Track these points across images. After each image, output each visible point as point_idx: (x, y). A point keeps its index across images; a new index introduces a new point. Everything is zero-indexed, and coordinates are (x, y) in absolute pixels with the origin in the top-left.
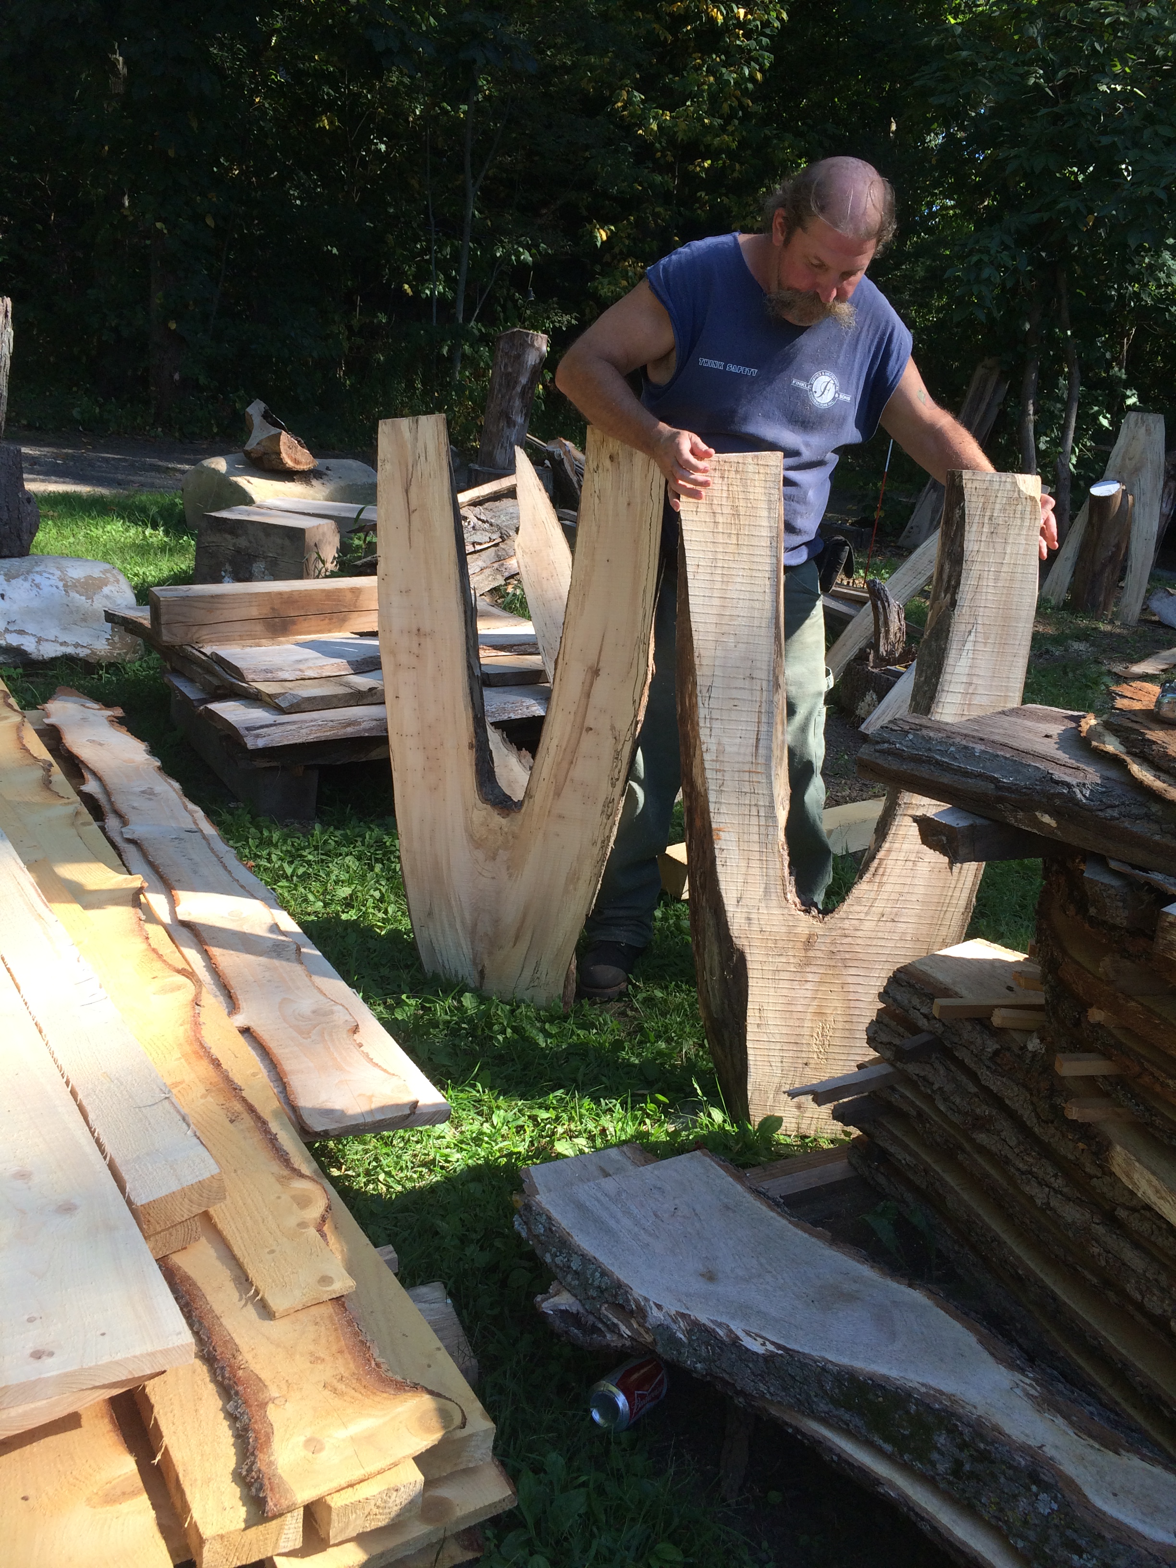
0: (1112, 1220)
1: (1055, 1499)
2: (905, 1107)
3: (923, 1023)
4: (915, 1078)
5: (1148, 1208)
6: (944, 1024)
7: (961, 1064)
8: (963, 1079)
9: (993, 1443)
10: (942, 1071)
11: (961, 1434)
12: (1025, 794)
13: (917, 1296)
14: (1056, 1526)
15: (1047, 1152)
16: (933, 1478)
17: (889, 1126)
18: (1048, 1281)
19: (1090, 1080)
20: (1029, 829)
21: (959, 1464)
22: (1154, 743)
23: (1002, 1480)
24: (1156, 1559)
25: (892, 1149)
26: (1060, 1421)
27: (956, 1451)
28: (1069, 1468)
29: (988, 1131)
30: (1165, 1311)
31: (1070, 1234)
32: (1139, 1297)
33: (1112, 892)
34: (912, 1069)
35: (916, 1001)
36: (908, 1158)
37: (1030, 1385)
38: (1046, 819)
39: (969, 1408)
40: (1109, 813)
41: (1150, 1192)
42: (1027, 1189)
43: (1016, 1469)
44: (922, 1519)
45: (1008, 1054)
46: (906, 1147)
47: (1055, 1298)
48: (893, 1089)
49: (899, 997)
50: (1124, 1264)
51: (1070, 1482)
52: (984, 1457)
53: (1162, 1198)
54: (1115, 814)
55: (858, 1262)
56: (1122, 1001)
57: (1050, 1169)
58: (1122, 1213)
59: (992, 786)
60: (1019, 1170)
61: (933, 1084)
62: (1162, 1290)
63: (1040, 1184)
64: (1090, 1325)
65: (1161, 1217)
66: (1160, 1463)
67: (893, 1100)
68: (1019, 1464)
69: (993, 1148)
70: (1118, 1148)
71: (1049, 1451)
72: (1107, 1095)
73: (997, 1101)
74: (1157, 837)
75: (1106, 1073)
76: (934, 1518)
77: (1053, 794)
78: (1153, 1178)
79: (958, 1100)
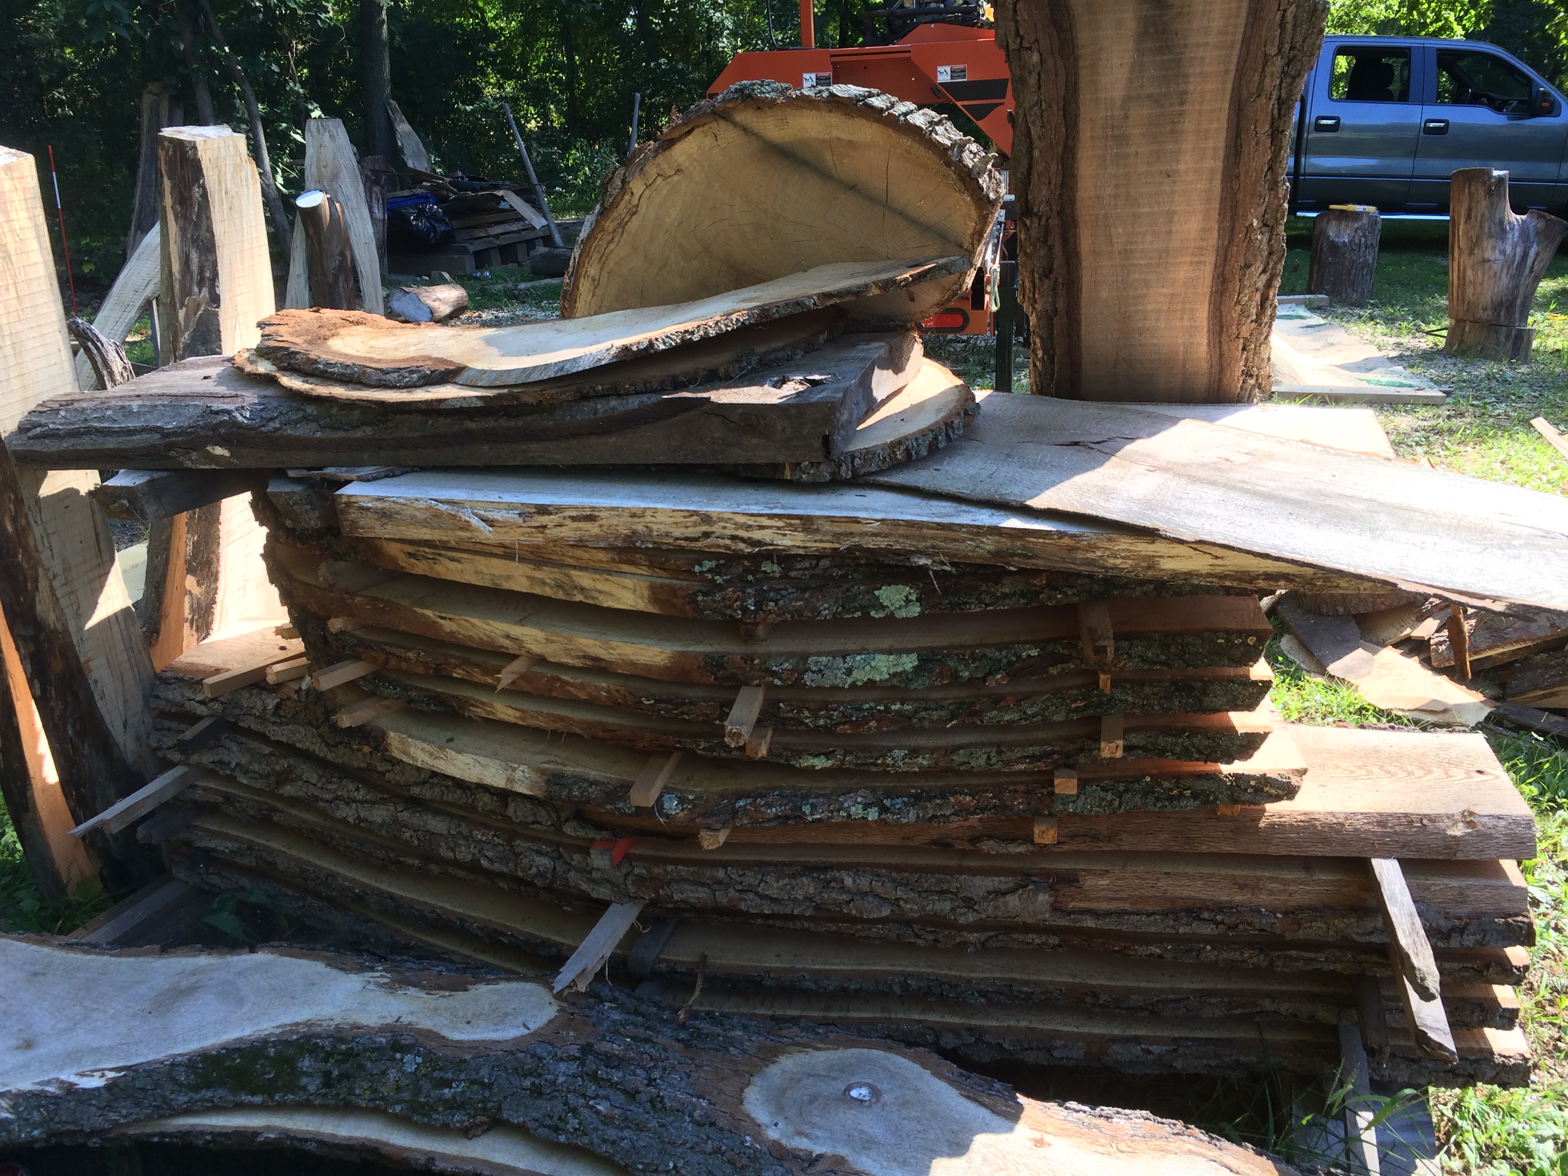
0: (415, 803)
1: (419, 1054)
2: (211, 798)
3: (201, 710)
4: (212, 766)
5: (434, 774)
6: (222, 703)
7: (250, 733)
8: (255, 745)
9: (354, 1038)
10: (235, 748)
11: (323, 1047)
12: (191, 433)
13: (261, 957)
14: (424, 1075)
15: (344, 772)
16: (308, 1100)
17: (205, 826)
18: (384, 887)
19: (352, 686)
20: (208, 467)
21: (327, 1074)
22: (298, 353)
23: (369, 1065)
24: (512, 1053)
25: (212, 845)
26: (412, 991)
27: (322, 1066)
28: (426, 1023)
29: (292, 780)
30: (474, 854)
31: (384, 833)
32: (451, 855)
33: (296, 497)
34: (207, 758)
35: (188, 693)
36: (230, 845)
37: (382, 976)
38: (219, 451)
39: (325, 1024)
40: (271, 426)
41: (427, 759)
42: (339, 814)
43: (379, 1049)
44: (306, 1140)
45: (288, 703)
46: (226, 837)
47: (392, 897)
48: (194, 787)
49: (171, 697)
50: (432, 834)
51: (431, 1035)
52: (349, 1055)
53: (436, 758)
54: (278, 425)
55: (194, 956)
56: (349, 601)
57: (352, 786)
58: (416, 791)
59: (158, 436)
60: (327, 801)
61: (229, 764)
62: (466, 838)
63: (347, 803)
64: (426, 903)
65: (445, 777)
66: (502, 979)
67: (197, 797)
68: (381, 1043)
69: (301, 794)
70: (392, 734)
71: (405, 1020)
72: (372, 694)
73: (289, 749)
74: (319, 434)
75: (362, 674)
76: (318, 1133)
77: (216, 424)
78: (425, 745)
79: (256, 767)
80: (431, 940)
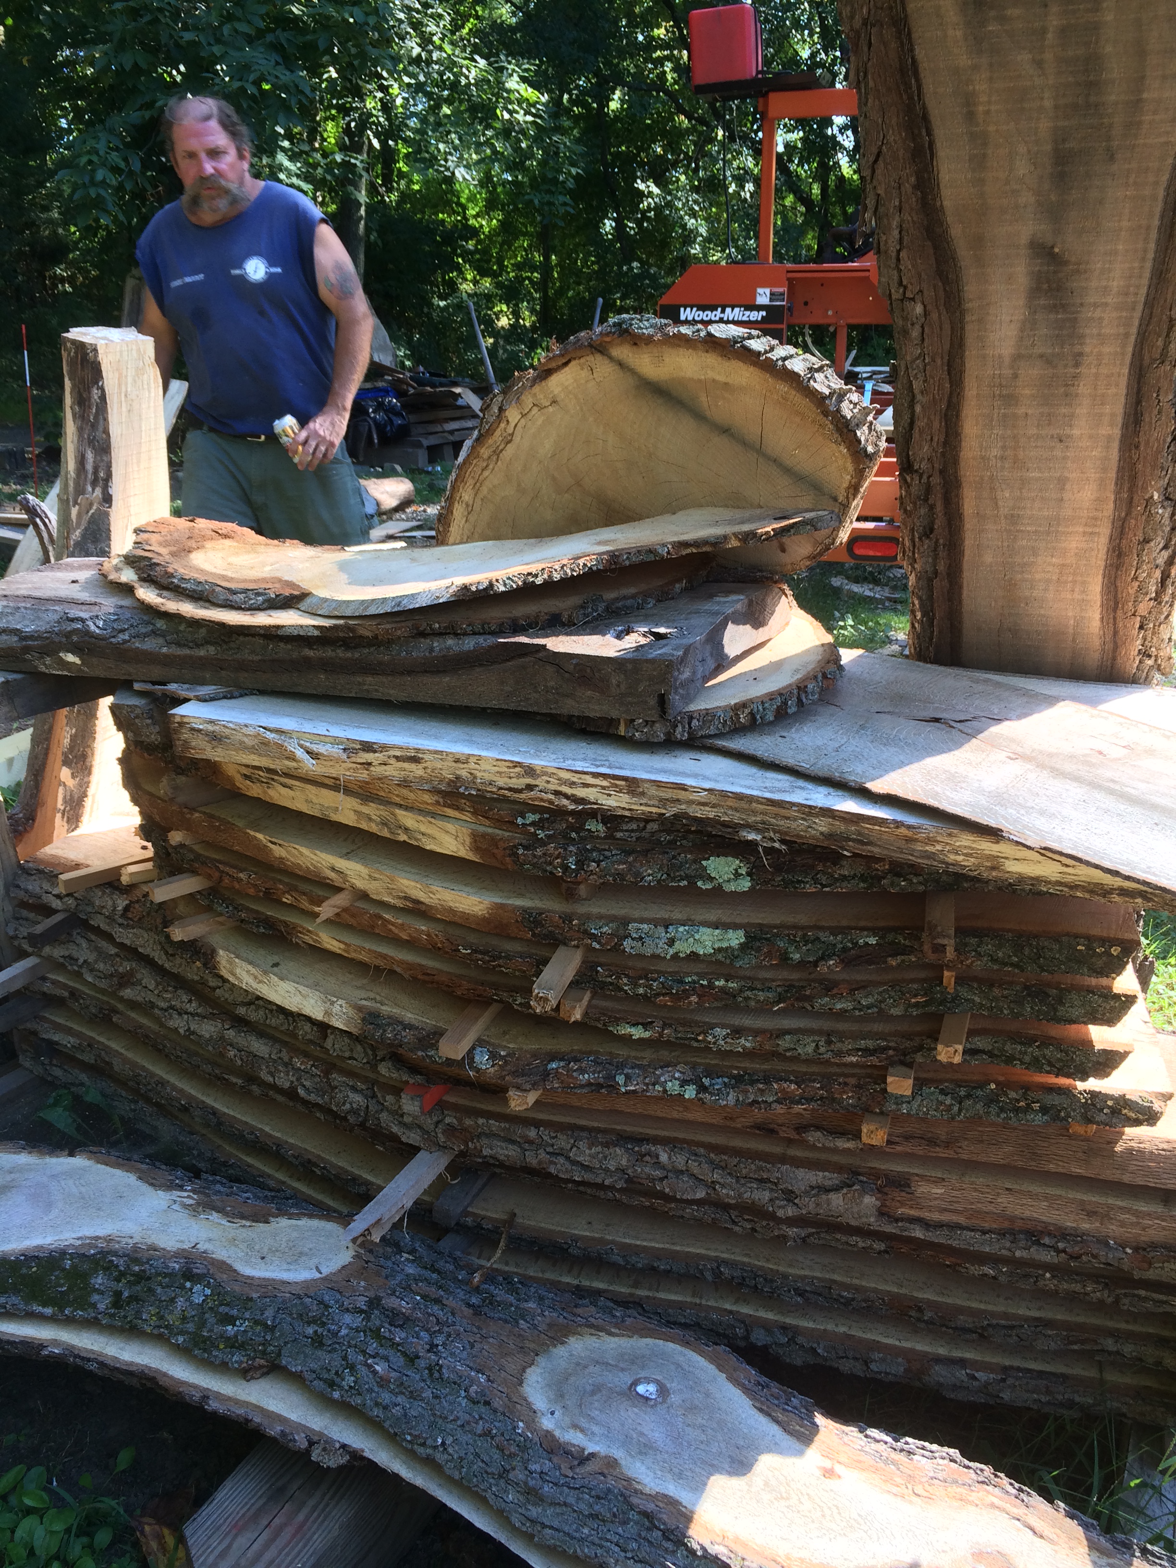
0: (240, 1023)
1: (208, 1286)
2: (58, 992)
3: (56, 904)
4: (62, 960)
5: (259, 998)
6: (76, 899)
7: (97, 931)
8: (103, 944)
9: (149, 1260)
10: (84, 945)
11: (117, 1266)
12: (47, 638)
13: (79, 1161)
14: (211, 1309)
15: (179, 982)
16: (96, 1318)
17: (52, 1018)
18: (209, 1101)
19: (190, 898)
20: (60, 673)
21: (118, 1294)
22: (158, 564)
23: (159, 1290)
24: (299, 1297)
25: (56, 1038)
26: (215, 1216)
27: (113, 1284)
28: (221, 1254)
29: (133, 984)
30: (292, 1082)
31: (210, 1048)
32: (271, 1079)
33: (138, 711)
34: (57, 952)
35: (46, 886)
36: (72, 1040)
37: (189, 1197)
38: (71, 658)
39: (124, 1241)
40: (123, 637)
41: (251, 981)
42: (171, 1024)
43: (171, 1275)
44: (89, 1360)
45: (137, 906)
46: (69, 1031)
47: (215, 1112)
48: (44, 979)
49: (30, 887)
50: (256, 1056)
51: (224, 1267)
52: (141, 1278)
53: (260, 982)
54: (127, 637)
55: (15, 1153)
56: (188, 816)
57: (185, 998)
58: (242, 1011)
59: (16, 639)
60: (162, 1009)
61: (77, 960)
62: (286, 1065)
63: (180, 1014)
64: (246, 1123)
65: (270, 1002)
66: (305, 1215)
67: (45, 989)
68: (174, 1269)
69: (139, 999)
70: (221, 952)
71: (202, 1247)
72: (209, 909)
73: (132, 952)
74: (165, 650)
75: (199, 889)
76: (101, 1354)
77: (70, 632)
78: (250, 967)
79: (101, 966)
80: (249, 1160)
